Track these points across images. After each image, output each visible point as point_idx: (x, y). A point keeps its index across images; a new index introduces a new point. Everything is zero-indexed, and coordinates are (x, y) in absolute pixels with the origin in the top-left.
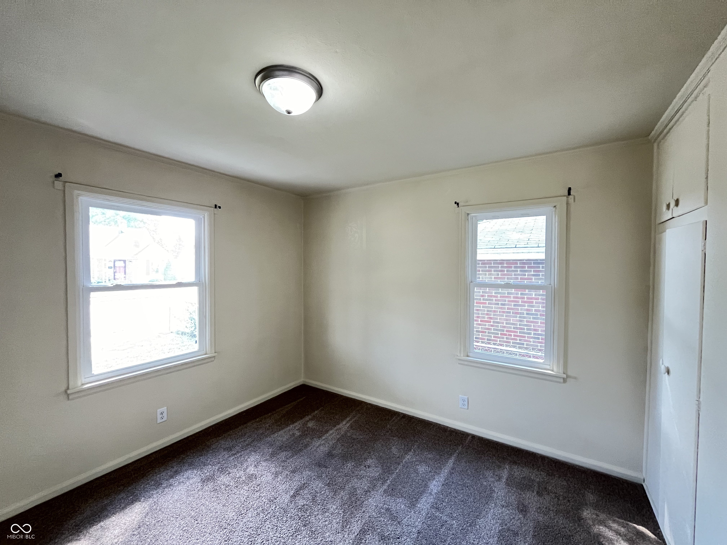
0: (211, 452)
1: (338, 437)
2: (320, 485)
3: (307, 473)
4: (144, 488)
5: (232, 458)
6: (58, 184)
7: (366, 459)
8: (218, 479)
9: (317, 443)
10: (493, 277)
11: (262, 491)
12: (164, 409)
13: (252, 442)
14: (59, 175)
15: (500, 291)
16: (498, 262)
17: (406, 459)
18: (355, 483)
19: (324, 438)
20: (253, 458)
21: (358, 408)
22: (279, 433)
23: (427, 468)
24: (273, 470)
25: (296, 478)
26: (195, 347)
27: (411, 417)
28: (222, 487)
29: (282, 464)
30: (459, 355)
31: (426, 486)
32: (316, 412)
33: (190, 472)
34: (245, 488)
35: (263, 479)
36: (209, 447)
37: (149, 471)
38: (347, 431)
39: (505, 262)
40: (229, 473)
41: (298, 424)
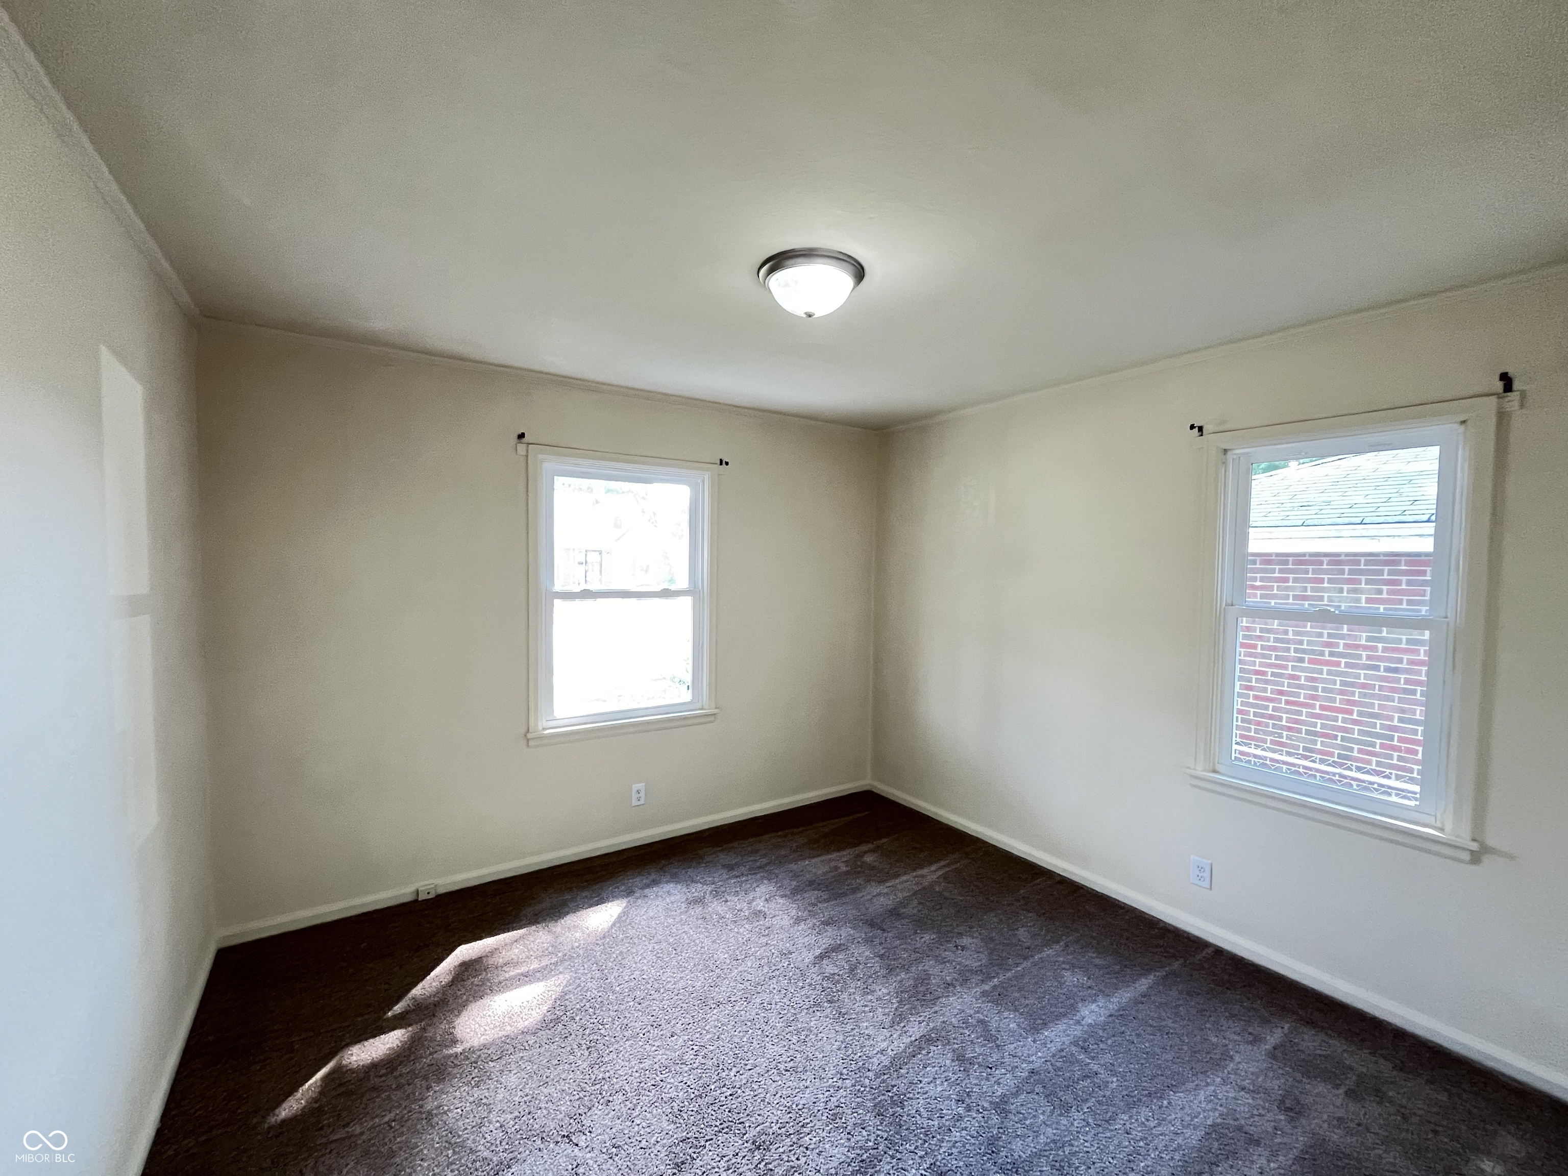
0: (704, 865)
1: (916, 888)
2: (867, 953)
3: (847, 931)
4: (612, 892)
5: (732, 881)
6: (521, 448)
7: (960, 935)
8: (709, 904)
9: (874, 889)
10: (1363, 597)
11: (772, 937)
12: (641, 786)
13: (766, 865)
14: (521, 436)
15: (1384, 634)
16: (1382, 558)
17: (1044, 954)
18: (929, 965)
19: (888, 884)
20: (765, 889)
21: (968, 849)
22: (814, 861)
23: (1083, 980)
24: (794, 913)
25: (829, 934)
26: (686, 696)
27: (1078, 886)
28: (715, 917)
29: (811, 908)
30: (1192, 767)
31: (1073, 1008)
32: (884, 840)
33: (671, 885)
34: (747, 926)
35: (775, 921)
36: (702, 858)
37: (620, 872)
38: (935, 882)
39: (1403, 559)
40: (726, 901)
41: (847, 854)
